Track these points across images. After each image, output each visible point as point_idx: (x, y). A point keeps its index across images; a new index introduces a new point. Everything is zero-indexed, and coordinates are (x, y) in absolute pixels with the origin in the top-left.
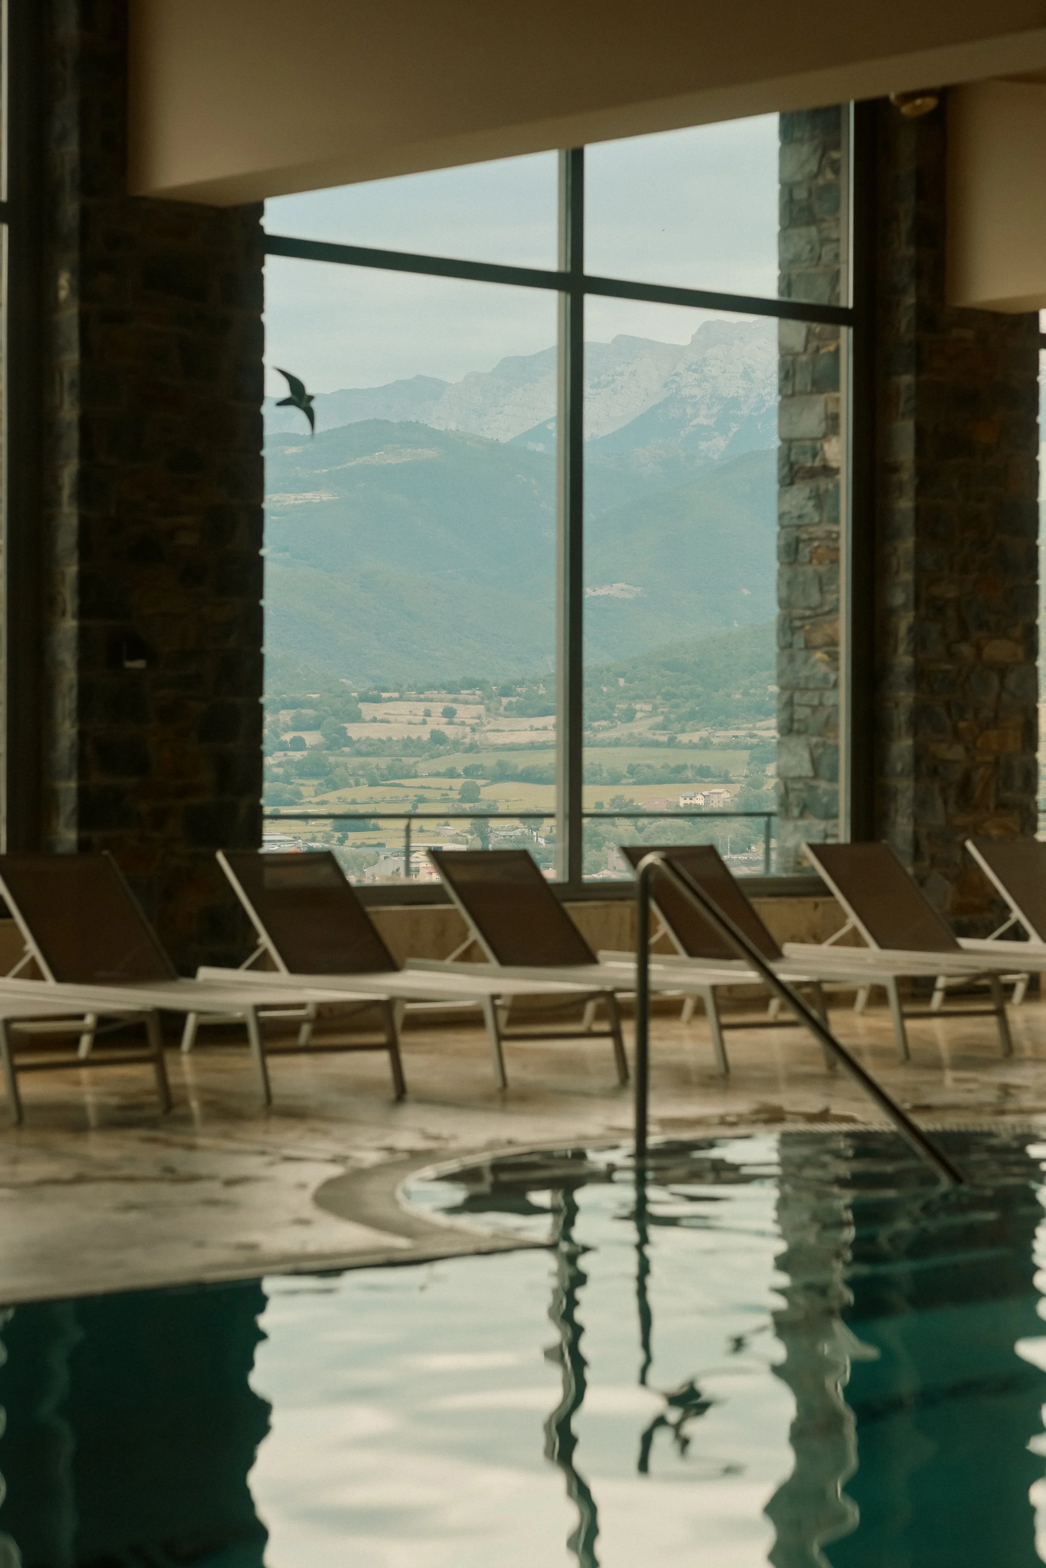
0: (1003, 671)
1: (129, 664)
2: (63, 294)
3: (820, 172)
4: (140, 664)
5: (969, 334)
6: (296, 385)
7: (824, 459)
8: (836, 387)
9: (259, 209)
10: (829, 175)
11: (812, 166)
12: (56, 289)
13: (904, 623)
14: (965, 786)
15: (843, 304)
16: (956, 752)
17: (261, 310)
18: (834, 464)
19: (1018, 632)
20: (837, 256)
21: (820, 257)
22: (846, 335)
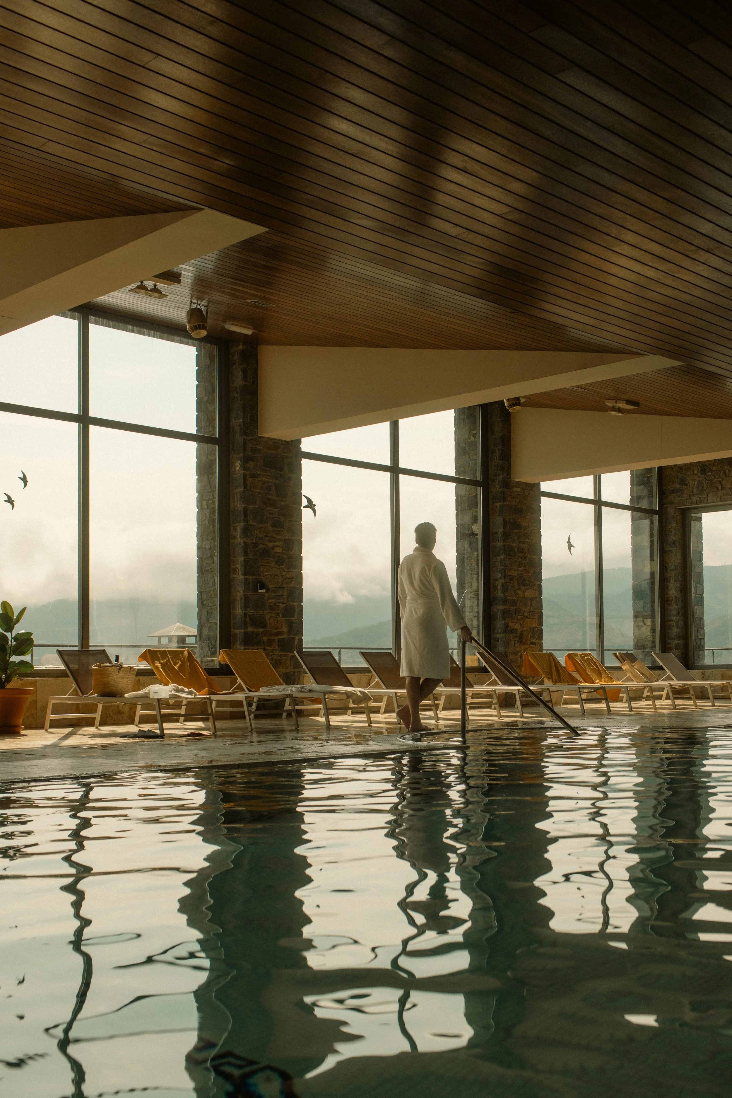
0: (532, 599)
1: (260, 591)
2: (238, 468)
3: (469, 437)
4: (264, 591)
5: (519, 490)
6: (309, 501)
7: (473, 531)
8: (477, 507)
9: (299, 442)
10: (472, 439)
11: (467, 436)
12: (235, 467)
13: (499, 584)
14: (521, 637)
15: (478, 479)
16: (517, 626)
17: (301, 475)
18: (476, 532)
19: (536, 587)
20: (476, 464)
21: (469, 465)
22: (480, 490)
